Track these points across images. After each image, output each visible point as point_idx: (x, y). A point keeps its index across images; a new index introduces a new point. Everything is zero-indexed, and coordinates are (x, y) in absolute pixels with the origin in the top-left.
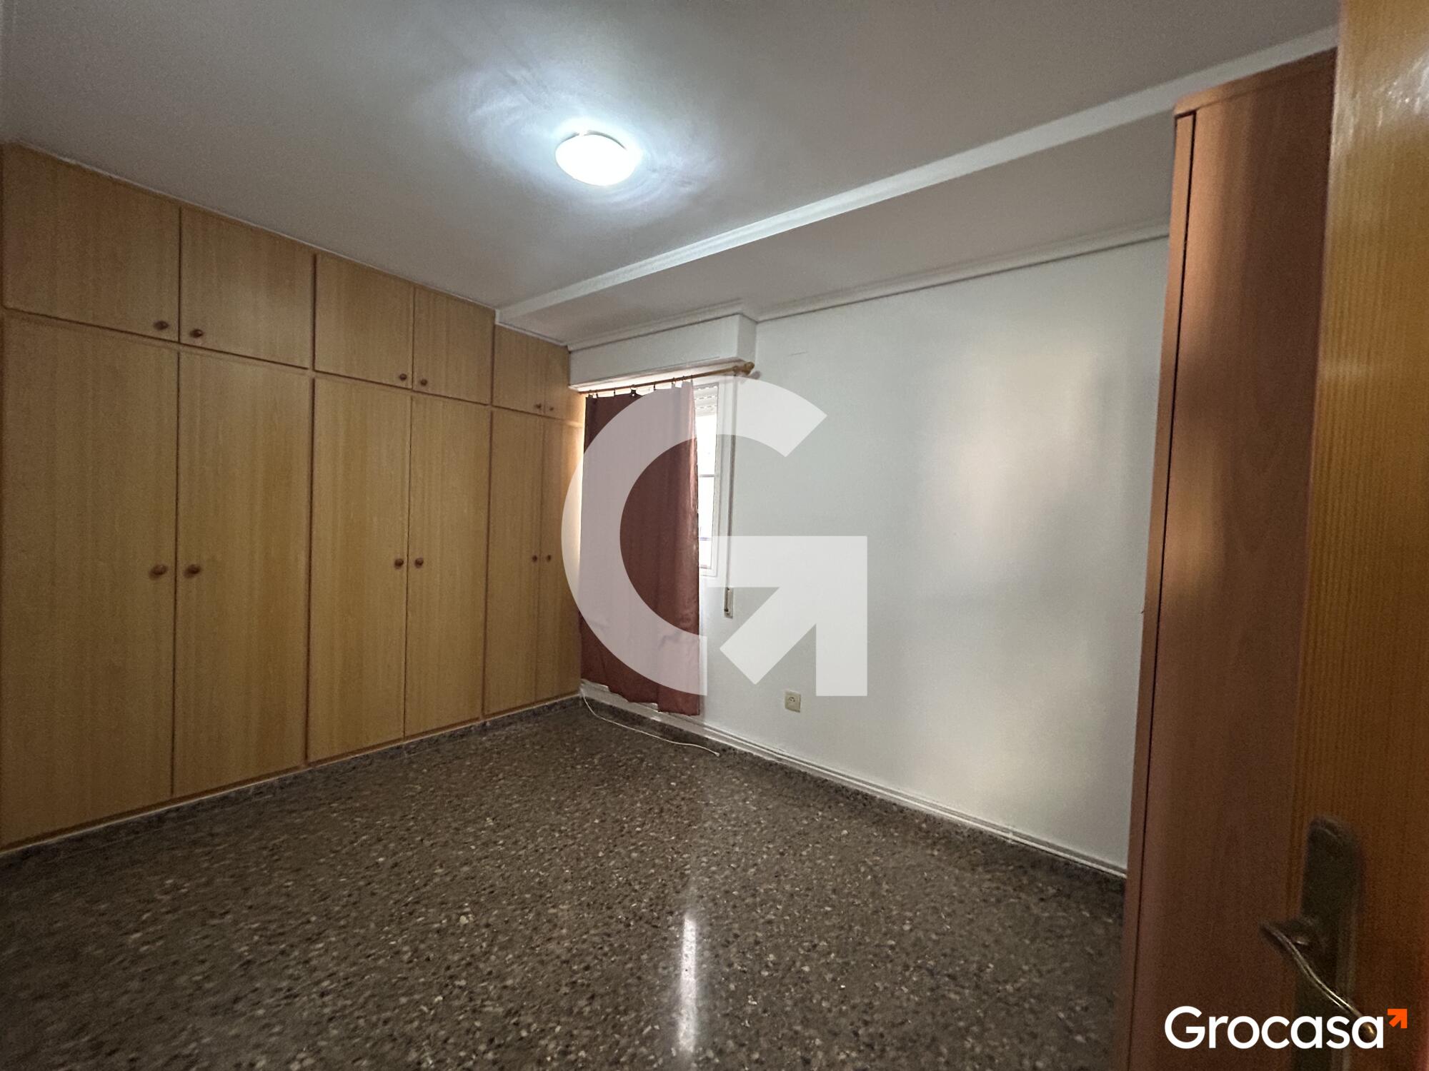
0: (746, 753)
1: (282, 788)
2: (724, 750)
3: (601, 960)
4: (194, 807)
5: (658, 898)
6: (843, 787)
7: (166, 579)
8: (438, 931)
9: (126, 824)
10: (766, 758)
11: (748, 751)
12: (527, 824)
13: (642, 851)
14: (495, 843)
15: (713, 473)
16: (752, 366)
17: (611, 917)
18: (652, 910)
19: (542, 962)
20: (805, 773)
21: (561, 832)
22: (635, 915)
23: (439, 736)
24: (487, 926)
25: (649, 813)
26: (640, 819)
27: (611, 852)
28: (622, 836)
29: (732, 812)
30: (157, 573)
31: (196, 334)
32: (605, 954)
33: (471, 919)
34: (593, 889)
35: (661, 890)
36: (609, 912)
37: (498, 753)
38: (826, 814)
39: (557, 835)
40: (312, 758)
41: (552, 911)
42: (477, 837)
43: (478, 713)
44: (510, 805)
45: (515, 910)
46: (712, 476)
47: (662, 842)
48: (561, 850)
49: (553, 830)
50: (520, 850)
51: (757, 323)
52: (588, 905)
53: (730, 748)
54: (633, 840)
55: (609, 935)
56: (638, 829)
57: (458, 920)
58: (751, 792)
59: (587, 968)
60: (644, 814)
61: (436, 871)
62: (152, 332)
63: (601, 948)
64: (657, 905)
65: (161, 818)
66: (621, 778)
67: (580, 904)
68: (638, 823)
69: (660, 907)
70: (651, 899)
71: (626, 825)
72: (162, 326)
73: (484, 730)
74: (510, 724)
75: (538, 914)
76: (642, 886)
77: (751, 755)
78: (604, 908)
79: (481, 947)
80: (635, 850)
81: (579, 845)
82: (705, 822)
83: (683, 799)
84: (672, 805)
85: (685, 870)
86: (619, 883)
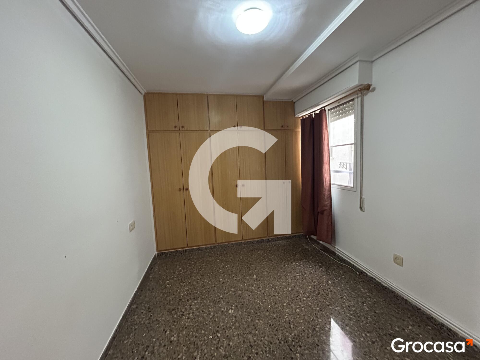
2: (362, 273)
7: (182, 191)
8: (222, 312)
10: (383, 284)
11: (374, 277)
12: (266, 282)
13: (302, 310)
14: (253, 285)
15: (353, 142)
16: (371, 85)
17: (275, 335)
19: (244, 341)
20: (406, 300)
22: (285, 339)
23: (254, 241)
25: (313, 293)
26: (307, 294)
27: (289, 305)
28: (297, 299)
31: (183, 127)
32: (266, 351)
33: (233, 312)
36: (276, 332)
39: (273, 290)
40: (217, 242)
42: (249, 281)
43: (266, 235)
44: (264, 272)
48: (272, 297)
51: (372, 62)
54: (300, 303)
55: (271, 343)
56: (305, 299)
57: (229, 310)
59: (257, 354)
60: (310, 293)
61: (232, 290)
62: (174, 129)
63: (266, 347)
65: (186, 251)
67: (267, 323)
70: (295, 335)
71: (300, 295)
73: (268, 241)
74: (278, 240)
75: (252, 320)
78: (275, 329)
79: (230, 324)
80: (298, 308)
81: (279, 297)
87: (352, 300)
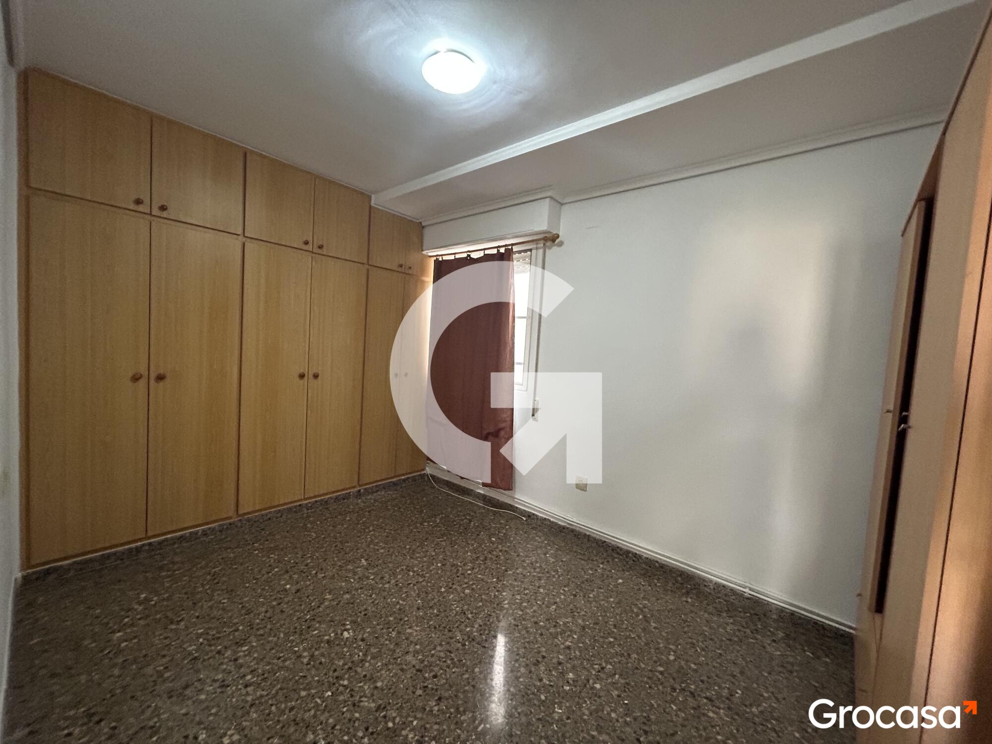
0: (545, 519)
1: (221, 531)
2: (529, 516)
3: (446, 671)
4: (160, 543)
5: (485, 624)
6: (618, 547)
7: (142, 383)
8: (328, 642)
9: (115, 554)
10: (560, 523)
11: (547, 517)
12: (391, 565)
13: (473, 589)
14: (368, 578)
15: (525, 315)
16: (558, 236)
17: (451, 638)
18: (481, 634)
19: (402, 670)
20: (589, 536)
21: (414, 572)
22: (469, 637)
23: (328, 498)
24: (363, 640)
25: (477, 560)
26: (470, 565)
27: (451, 588)
28: (458, 577)
29: (537, 562)
30: (136, 378)
31: (163, 208)
32: (448, 667)
33: (351, 634)
34: (438, 615)
35: (487, 619)
36: (450, 634)
37: (369, 512)
38: (605, 567)
39: (411, 574)
40: (241, 512)
41: (409, 631)
42: (355, 573)
43: (355, 484)
44: (378, 550)
45: (382, 629)
46: (525, 318)
47: (487, 583)
48: (414, 585)
49: (409, 571)
50: (386, 583)
51: (562, 204)
52: (435, 628)
53: (534, 514)
54: (466, 580)
55: (450, 652)
56: (469, 572)
57: (342, 634)
58: (549, 548)
59: (435, 676)
60: (473, 561)
61: (326, 597)
62: (132, 206)
63: (445, 662)
64: (485, 630)
65: (138, 550)
66: (456, 534)
67: (429, 627)
68: (469, 568)
69: (486, 632)
70: (480, 626)
71: (460, 569)
72: (138, 202)
73: (359, 494)
74: (377, 491)
75: (399, 633)
76: (473, 615)
77: (549, 520)
78: (446, 630)
79: (359, 656)
80: (467, 588)
81: (427, 582)
82: (517, 569)
83: (501, 551)
84: (493, 555)
85: (504, 604)
86: (457, 612)
87: (531, 555)
